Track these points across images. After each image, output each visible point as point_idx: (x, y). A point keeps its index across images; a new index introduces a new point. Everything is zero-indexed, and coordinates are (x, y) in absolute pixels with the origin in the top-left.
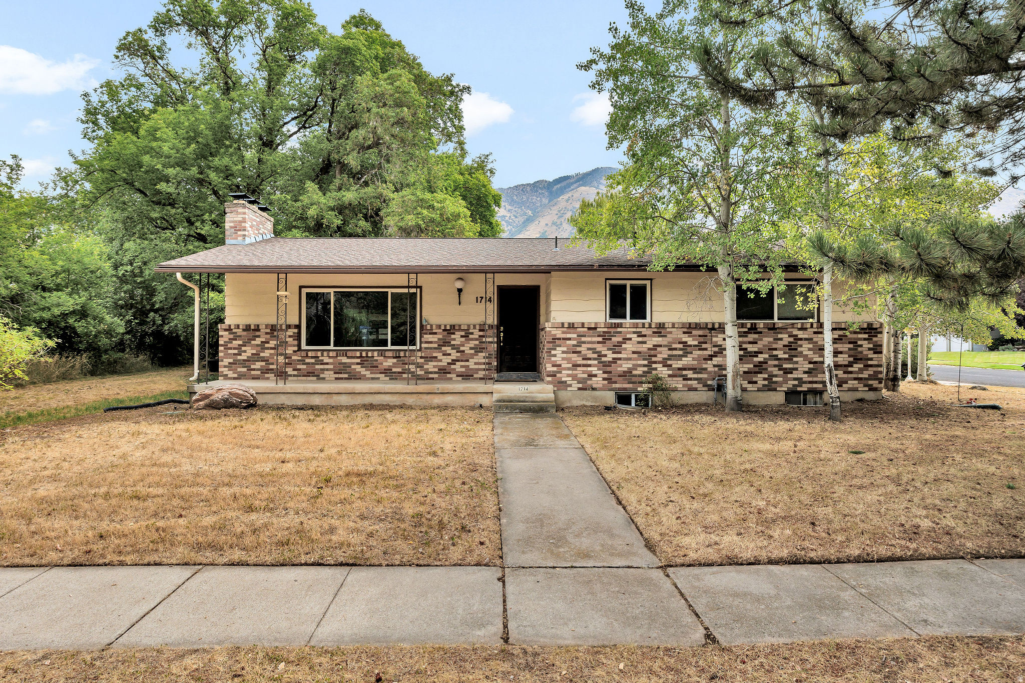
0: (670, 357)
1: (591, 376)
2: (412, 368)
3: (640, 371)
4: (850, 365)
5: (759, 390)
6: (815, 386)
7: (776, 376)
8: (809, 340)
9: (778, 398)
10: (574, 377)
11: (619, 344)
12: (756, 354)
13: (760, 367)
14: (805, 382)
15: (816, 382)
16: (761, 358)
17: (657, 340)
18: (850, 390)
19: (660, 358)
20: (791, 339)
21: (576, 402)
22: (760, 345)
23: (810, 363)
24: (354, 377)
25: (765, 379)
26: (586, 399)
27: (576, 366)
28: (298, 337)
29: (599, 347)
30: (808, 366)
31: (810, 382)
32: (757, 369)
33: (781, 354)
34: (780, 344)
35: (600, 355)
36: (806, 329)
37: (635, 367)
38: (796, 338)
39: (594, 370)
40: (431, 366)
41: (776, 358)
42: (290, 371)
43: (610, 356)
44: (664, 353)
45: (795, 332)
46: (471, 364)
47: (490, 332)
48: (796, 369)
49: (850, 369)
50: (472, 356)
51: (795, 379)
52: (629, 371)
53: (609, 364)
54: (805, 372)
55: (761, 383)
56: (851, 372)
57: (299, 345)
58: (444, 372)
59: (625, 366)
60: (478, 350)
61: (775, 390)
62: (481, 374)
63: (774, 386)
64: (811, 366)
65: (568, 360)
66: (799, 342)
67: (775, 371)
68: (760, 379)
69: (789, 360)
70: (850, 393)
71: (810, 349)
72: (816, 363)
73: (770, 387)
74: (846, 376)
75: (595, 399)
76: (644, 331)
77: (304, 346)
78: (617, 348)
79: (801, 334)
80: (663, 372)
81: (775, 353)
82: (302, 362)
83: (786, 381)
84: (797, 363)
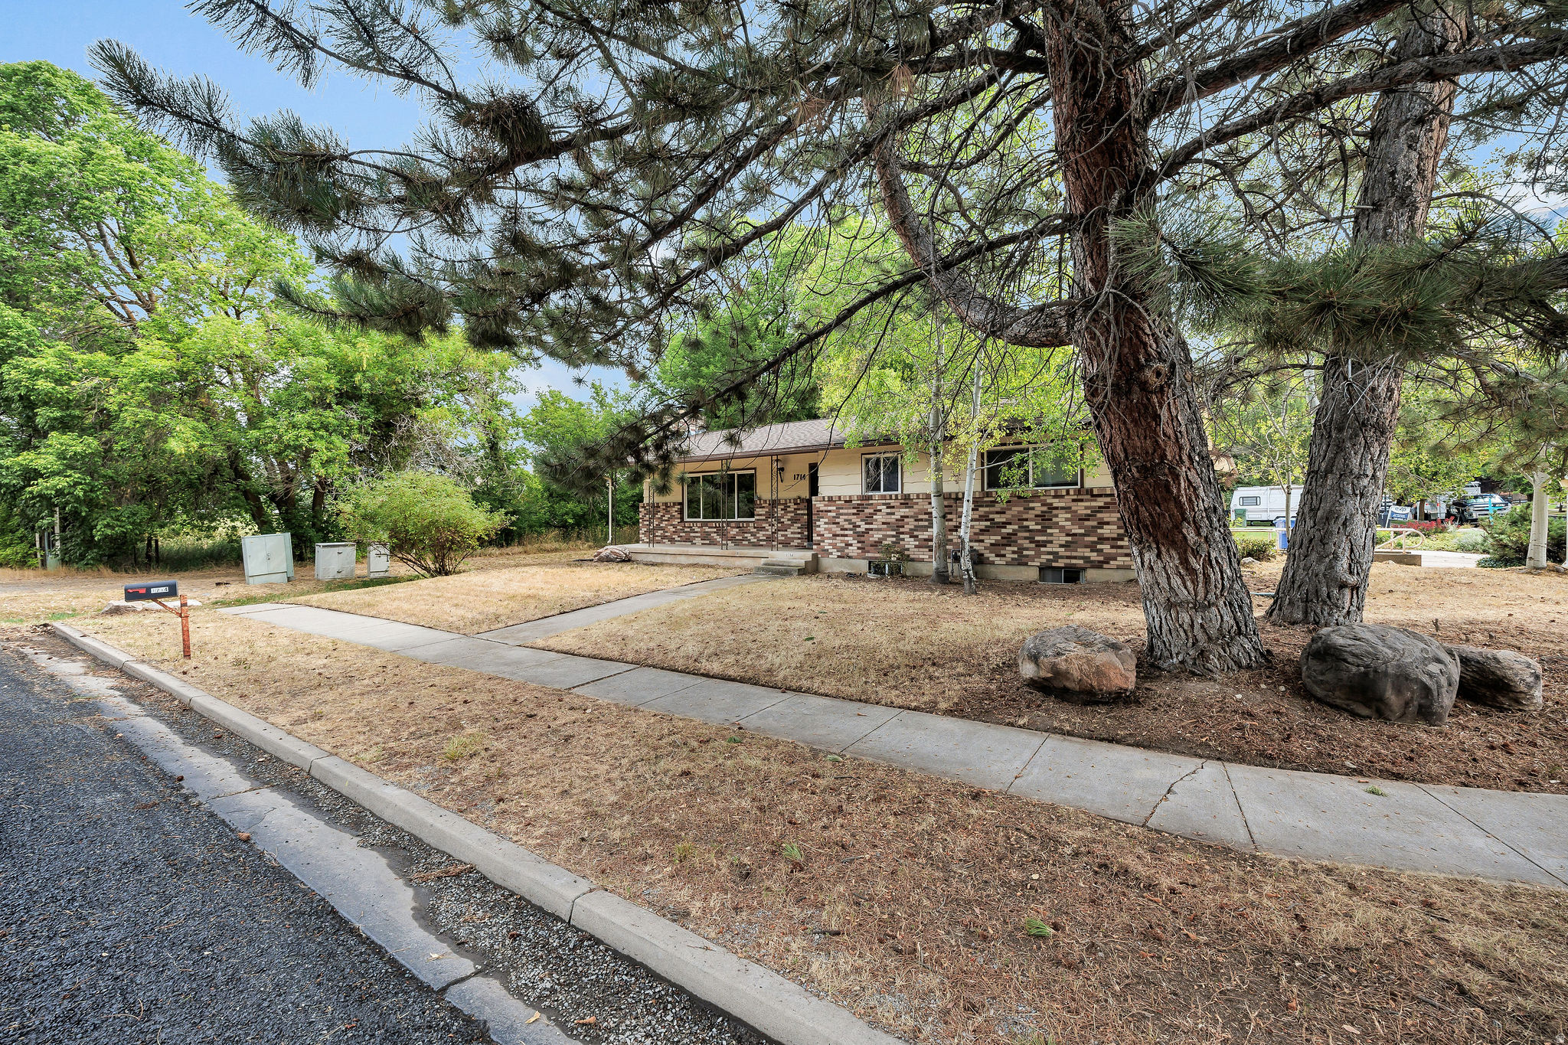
0: (917, 528)
1: (848, 545)
2: (748, 535)
3: (889, 541)
4: (1120, 538)
5: (1007, 564)
6: (1074, 561)
7: (1027, 549)
8: (1067, 509)
9: (1031, 573)
10: (834, 546)
11: (871, 516)
12: (1004, 525)
13: (1009, 540)
14: (1062, 557)
15: (1075, 558)
16: (1009, 529)
17: (904, 511)
18: (1119, 568)
19: (907, 528)
20: (1045, 509)
21: (837, 569)
22: (1008, 515)
23: (1068, 535)
24: (713, 543)
25: (1014, 552)
26: (844, 567)
27: (835, 535)
28: (681, 512)
29: (854, 519)
30: (1064, 539)
31: (1068, 557)
32: (1005, 541)
33: (1032, 526)
34: (1031, 514)
35: (856, 526)
36: (1062, 497)
37: (885, 537)
38: (1051, 508)
39: (850, 540)
40: (761, 535)
41: (1026, 529)
42: (676, 537)
43: (863, 527)
44: (911, 524)
45: (1049, 500)
46: (789, 533)
47: (802, 505)
48: (1051, 542)
49: (1120, 543)
50: (789, 526)
51: (1049, 553)
52: (880, 542)
53: (862, 534)
54: (1061, 546)
55: (1010, 556)
56: (1121, 547)
57: (682, 518)
58: (770, 539)
59: (877, 536)
60: (794, 521)
61: (1026, 564)
62: (796, 542)
63: (1024, 560)
64: (1069, 539)
65: (829, 530)
66: (1055, 512)
67: (1026, 544)
68: (1009, 552)
69: (1043, 532)
70: (1121, 572)
71: (1067, 520)
72: (1075, 535)
73: (1021, 561)
74: (1114, 551)
75: (852, 566)
76: (893, 503)
77: (686, 519)
78: (869, 519)
79: (1056, 503)
80: (909, 543)
81: (1025, 523)
82: (682, 530)
83: (1038, 555)
84: (1051, 535)
